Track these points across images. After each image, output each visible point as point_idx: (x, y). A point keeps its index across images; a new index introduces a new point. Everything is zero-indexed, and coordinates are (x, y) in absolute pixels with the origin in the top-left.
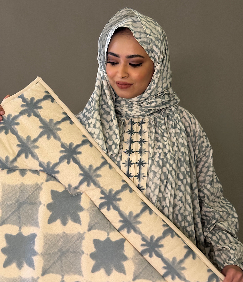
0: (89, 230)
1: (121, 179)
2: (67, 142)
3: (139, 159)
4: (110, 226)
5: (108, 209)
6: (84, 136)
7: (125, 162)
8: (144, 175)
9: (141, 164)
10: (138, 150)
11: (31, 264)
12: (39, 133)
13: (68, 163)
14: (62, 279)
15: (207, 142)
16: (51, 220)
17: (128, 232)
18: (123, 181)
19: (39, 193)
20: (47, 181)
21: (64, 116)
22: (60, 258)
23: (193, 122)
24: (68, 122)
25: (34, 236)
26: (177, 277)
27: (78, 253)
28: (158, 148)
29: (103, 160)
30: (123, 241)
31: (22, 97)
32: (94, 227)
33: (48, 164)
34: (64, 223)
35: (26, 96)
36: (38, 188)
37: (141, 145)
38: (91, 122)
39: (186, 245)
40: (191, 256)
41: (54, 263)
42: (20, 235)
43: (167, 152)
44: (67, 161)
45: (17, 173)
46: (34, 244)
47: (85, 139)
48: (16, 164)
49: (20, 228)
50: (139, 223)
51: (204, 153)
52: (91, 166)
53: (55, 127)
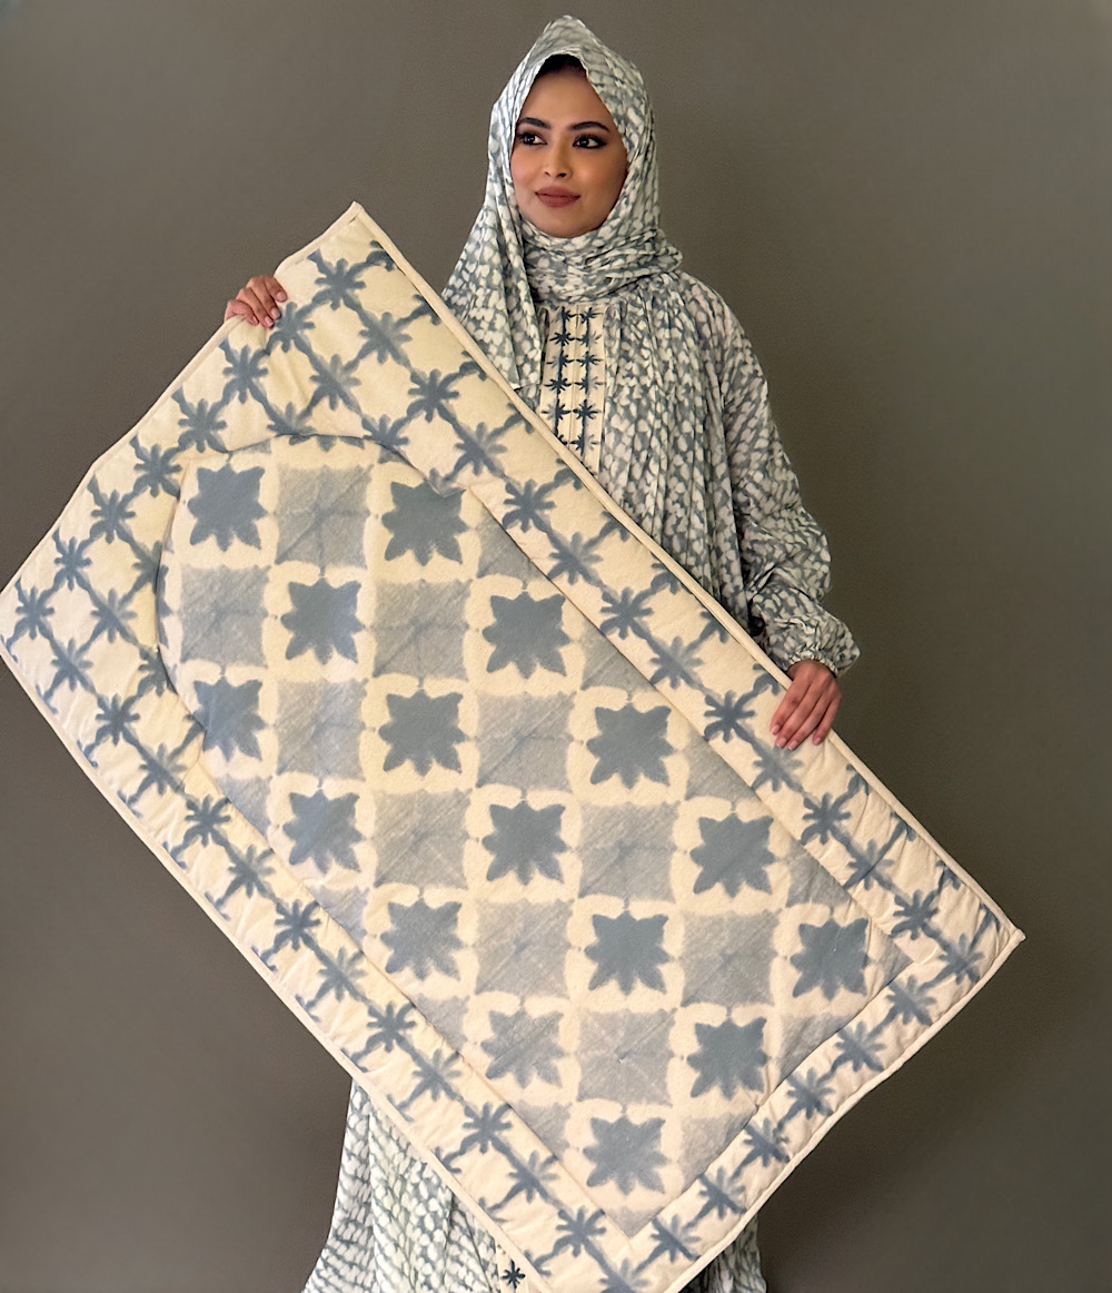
0: (481, 575)
1: (555, 458)
2: (425, 370)
3: (581, 401)
4: (527, 567)
5: (525, 528)
6: (466, 353)
7: (547, 409)
8: (595, 440)
9: (585, 412)
10: (581, 381)
11: (349, 651)
12: (360, 347)
13: (429, 418)
14: (420, 686)
15: (754, 364)
16: (392, 552)
17: (572, 580)
18: (560, 461)
19: (363, 490)
20: (382, 461)
21: (418, 304)
22: (414, 639)
23: (716, 311)
24: (428, 318)
25: (354, 588)
26: (682, 681)
27: (456, 628)
28: (628, 376)
29: (512, 412)
30: (559, 600)
31: (315, 257)
32: (491, 569)
33: (383, 421)
34: (423, 559)
35: (326, 257)
36: (361, 477)
37: (587, 369)
38: (483, 318)
39: (705, 610)
40: (717, 635)
41: (401, 649)
42: (322, 585)
43: (648, 385)
44: (425, 414)
45: (313, 441)
46: (355, 607)
47: (468, 360)
48: (310, 423)
49: (323, 570)
50: (598, 559)
51: (746, 391)
52: (481, 426)
53: (395, 334)
